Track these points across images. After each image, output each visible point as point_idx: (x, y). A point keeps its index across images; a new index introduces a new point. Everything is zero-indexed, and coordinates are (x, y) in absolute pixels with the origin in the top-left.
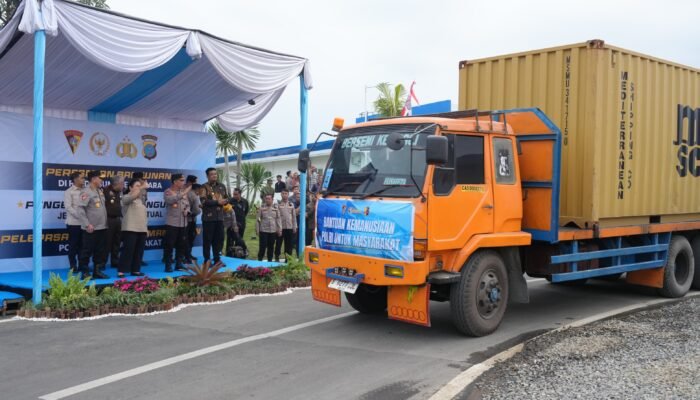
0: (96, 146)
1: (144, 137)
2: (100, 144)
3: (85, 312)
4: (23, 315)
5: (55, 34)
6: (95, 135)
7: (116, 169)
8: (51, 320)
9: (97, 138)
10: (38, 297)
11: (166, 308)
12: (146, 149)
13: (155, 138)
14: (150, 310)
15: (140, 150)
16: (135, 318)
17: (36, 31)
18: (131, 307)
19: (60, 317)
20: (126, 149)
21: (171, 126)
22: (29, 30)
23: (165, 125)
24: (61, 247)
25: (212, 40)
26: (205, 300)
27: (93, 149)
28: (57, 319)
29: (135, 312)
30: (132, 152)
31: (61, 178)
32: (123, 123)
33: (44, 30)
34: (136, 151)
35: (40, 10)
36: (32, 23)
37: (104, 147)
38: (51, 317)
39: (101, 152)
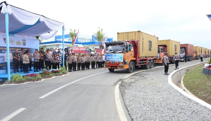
0: (11, 42)
1: (23, 40)
2: (12, 42)
3: (23, 82)
4: (6, 84)
5: (11, 14)
6: (11, 39)
7: (16, 48)
8: (15, 84)
9: (11, 40)
10: (9, 79)
11: (40, 80)
12: (23, 43)
13: (25, 40)
14: (37, 80)
15: (22, 43)
16: (34, 83)
17: (6, 13)
18: (33, 80)
19: (17, 83)
20: (19, 43)
21: (28, 37)
22: (4, 13)
23: (26, 37)
24: (4, 68)
25: (45, 18)
26: (48, 78)
27: (10, 43)
28: (16, 84)
29: (34, 81)
30: (20, 44)
31: (3, 50)
32: (16, 36)
33: (8, 13)
34: (21, 43)
35: (7, 8)
36: (4, 11)
37: (13, 42)
38: (14, 83)
39: (12, 43)
